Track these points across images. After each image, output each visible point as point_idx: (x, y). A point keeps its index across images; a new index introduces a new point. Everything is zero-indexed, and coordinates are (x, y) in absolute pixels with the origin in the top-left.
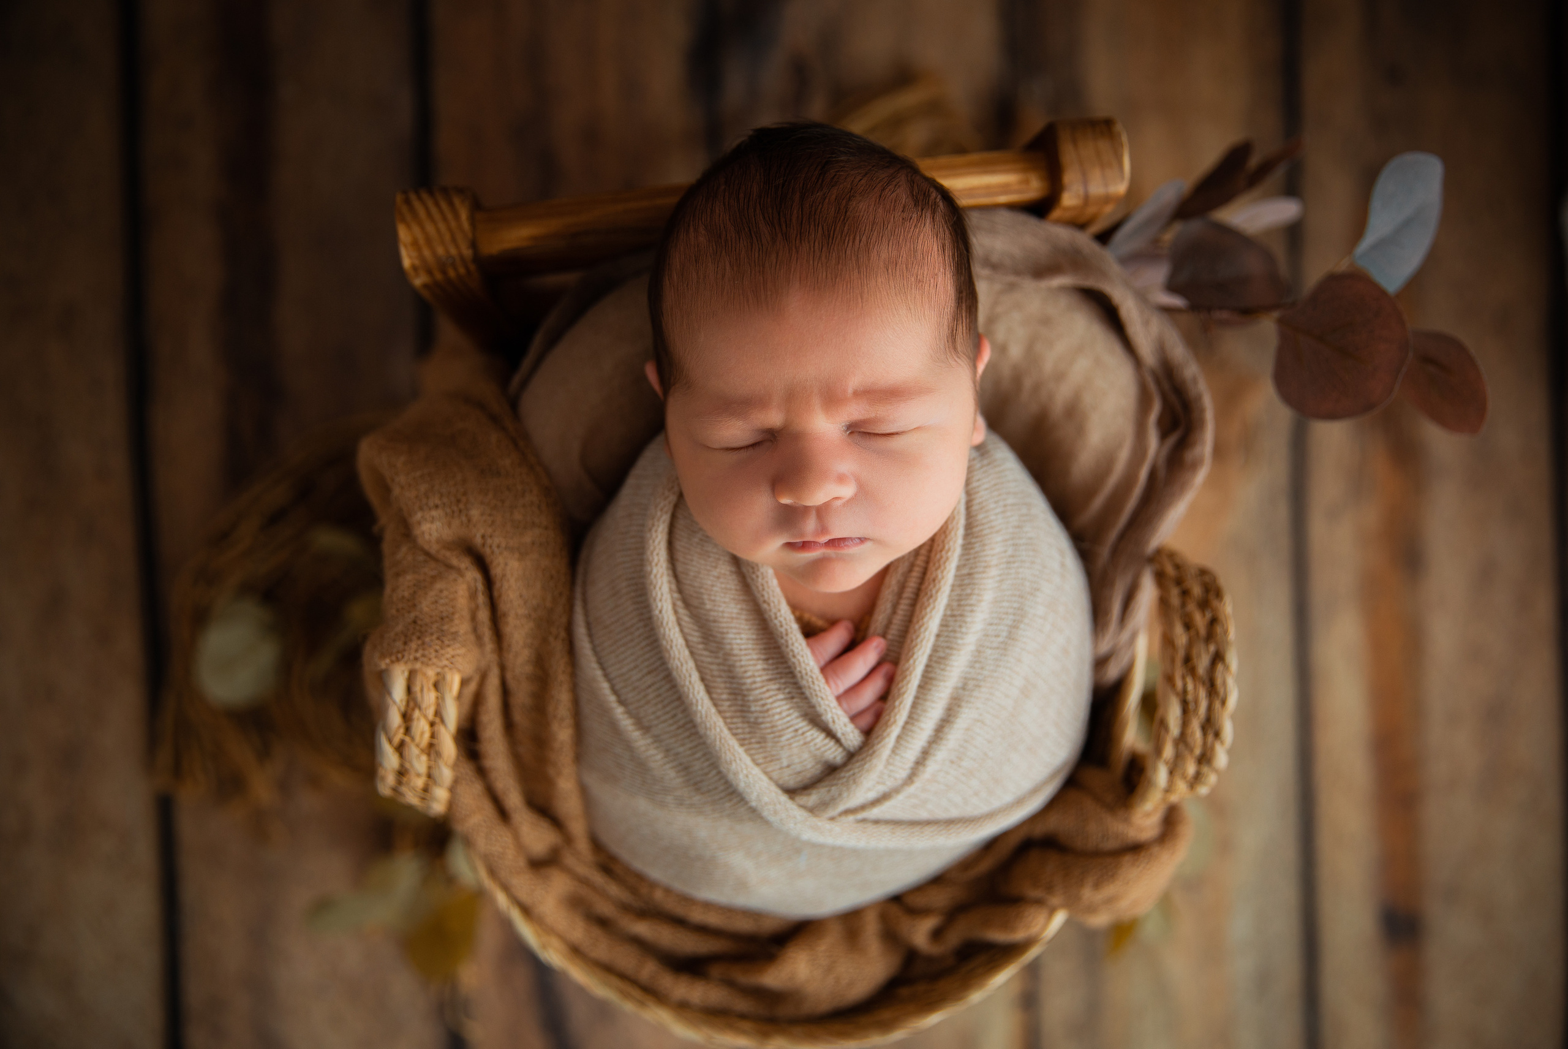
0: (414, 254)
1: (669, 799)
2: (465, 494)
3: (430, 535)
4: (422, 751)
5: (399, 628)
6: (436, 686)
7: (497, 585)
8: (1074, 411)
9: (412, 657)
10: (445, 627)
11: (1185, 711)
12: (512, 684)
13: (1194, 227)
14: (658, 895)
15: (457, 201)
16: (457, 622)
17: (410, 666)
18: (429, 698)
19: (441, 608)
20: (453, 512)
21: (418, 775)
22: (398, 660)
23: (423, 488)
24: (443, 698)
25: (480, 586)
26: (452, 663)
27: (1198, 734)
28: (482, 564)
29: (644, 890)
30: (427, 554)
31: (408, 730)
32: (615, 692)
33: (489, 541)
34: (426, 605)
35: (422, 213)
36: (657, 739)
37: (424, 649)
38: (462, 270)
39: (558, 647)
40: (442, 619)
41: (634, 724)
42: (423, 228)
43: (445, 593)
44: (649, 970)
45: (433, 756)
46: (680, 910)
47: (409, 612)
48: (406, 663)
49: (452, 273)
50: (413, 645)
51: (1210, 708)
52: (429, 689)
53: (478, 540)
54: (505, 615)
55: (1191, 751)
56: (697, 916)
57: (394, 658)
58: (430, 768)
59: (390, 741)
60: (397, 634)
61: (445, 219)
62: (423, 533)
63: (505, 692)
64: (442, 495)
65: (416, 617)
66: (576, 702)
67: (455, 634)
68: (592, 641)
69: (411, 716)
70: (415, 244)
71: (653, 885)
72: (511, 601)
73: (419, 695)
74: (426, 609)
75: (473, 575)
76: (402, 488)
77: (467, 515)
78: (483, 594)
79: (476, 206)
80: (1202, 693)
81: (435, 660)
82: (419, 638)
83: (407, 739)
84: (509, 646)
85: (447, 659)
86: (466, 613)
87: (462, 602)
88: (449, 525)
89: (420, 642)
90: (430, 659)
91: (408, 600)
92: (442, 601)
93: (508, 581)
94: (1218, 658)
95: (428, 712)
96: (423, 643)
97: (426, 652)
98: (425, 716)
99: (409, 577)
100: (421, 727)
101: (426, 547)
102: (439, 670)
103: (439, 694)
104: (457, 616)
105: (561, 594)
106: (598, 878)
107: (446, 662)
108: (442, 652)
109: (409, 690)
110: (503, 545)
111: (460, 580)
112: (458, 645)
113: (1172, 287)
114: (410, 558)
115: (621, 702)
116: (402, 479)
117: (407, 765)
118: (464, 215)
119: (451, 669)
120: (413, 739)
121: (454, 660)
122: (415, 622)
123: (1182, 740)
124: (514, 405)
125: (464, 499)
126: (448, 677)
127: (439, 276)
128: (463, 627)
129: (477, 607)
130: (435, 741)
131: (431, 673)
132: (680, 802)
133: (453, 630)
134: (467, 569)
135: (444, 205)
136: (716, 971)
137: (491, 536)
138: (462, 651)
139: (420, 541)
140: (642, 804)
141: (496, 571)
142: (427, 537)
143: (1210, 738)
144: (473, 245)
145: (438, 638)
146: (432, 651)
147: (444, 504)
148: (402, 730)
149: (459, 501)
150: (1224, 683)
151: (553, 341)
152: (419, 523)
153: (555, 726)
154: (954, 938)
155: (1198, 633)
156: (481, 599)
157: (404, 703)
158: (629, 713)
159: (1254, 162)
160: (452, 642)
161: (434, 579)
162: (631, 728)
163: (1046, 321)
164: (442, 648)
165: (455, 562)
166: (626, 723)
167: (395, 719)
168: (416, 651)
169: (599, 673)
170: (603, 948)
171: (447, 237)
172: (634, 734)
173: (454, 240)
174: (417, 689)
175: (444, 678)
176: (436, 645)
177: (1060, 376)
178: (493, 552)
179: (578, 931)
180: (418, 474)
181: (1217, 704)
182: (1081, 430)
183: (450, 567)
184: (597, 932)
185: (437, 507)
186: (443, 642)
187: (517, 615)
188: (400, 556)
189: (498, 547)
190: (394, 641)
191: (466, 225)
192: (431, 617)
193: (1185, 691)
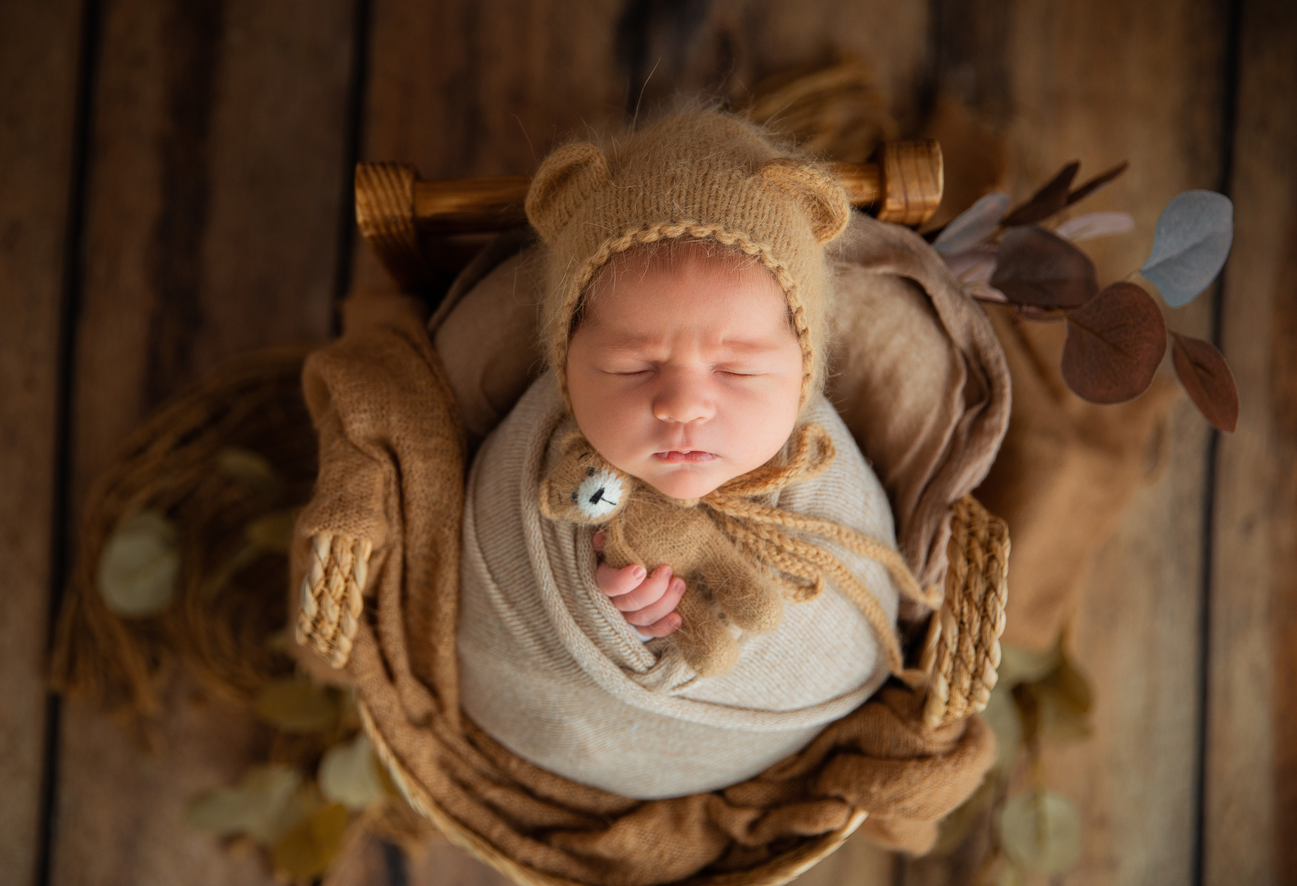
0: (367, 212)
1: (528, 663)
2: (388, 403)
3: (359, 432)
4: (336, 602)
5: (327, 503)
6: (353, 550)
7: (405, 479)
8: (891, 379)
9: (336, 525)
10: (364, 504)
11: (961, 630)
12: (411, 561)
13: (1021, 233)
14: (514, 765)
15: (403, 174)
16: (373, 501)
17: (335, 532)
18: (346, 559)
19: (362, 490)
20: (378, 416)
21: (331, 623)
22: (325, 528)
23: (356, 395)
24: (357, 560)
25: (393, 477)
26: (367, 532)
27: (972, 651)
28: (395, 460)
29: (501, 761)
30: (355, 447)
31: (327, 583)
32: (490, 571)
33: (402, 442)
34: (351, 486)
35: (375, 181)
36: (520, 613)
37: (346, 520)
38: (402, 228)
39: (450, 534)
40: (362, 498)
41: (503, 599)
42: (375, 193)
43: (366, 479)
44: (498, 830)
45: (344, 607)
46: (529, 781)
47: (336, 491)
48: (332, 530)
49: (394, 229)
50: (338, 516)
51: (981, 630)
52: (347, 552)
53: (394, 440)
54: (409, 503)
55: (966, 667)
56: (545, 787)
57: (321, 527)
58: (340, 617)
59: (313, 591)
60: (324, 508)
61: (393, 187)
62: (354, 431)
63: (405, 567)
64: (370, 403)
65: (341, 495)
66: (460, 581)
67: (371, 511)
68: (476, 531)
69: (331, 571)
70: (368, 205)
71: (510, 754)
72: (415, 493)
73: (339, 555)
74: (350, 490)
75: (388, 467)
76: (340, 394)
77: (387, 420)
78: (395, 484)
79: (417, 178)
80: (976, 616)
81: (354, 529)
82: (342, 511)
83: (326, 591)
84: (412, 529)
85: (363, 529)
86: (380, 495)
87: (379, 486)
88: (374, 425)
89: (342, 514)
90: (350, 528)
91: (337, 481)
92: (365, 484)
93: (413, 476)
94: (991, 588)
95: (344, 569)
96: (345, 515)
97: (347, 522)
98: (342, 574)
99: (340, 464)
100: (338, 581)
101: (355, 442)
102: (356, 537)
103: (355, 556)
104: (374, 497)
105: (455, 494)
106: (463, 747)
107: (362, 531)
108: (360, 522)
109: (332, 551)
110: (412, 447)
111: (379, 470)
112: (372, 519)
113: (995, 283)
114: (342, 449)
115: (495, 580)
116: (340, 387)
117: (323, 613)
118: (407, 185)
119: (365, 537)
120: (330, 591)
121: (369, 530)
122: (340, 500)
123: (958, 656)
124: (432, 337)
125: (386, 407)
126: (363, 543)
127: (383, 231)
128: (377, 506)
129: (389, 494)
130: (347, 595)
131: (350, 539)
132: (536, 666)
133: (370, 507)
134: (385, 461)
135: (393, 176)
136: (557, 839)
137: (404, 439)
138: (375, 524)
139: (351, 437)
140: (506, 668)
141: (405, 466)
142: (356, 434)
143: (982, 656)
144: (413, 209)
145: (357, 512)
146: (352, 521)
147: (371, 409)
148: (323, 583)
149: (382, 408)
150: (994, 609)
151: (468, 288)
152: (351, 423)
153: (441, 600)
154: (766, 833)
155: (977, 566)
156: (393, 488)
157: (327, 561)
158: (499, 589)
159: (1078, 182)
160: (367, 516)
161: (359, 467)
162: (500, 601)
163: (870, 302)
164: (360, 520)
165: (376, 455)
166: (497, 597)
167: (318, 573)
168: (340, 521)
169: (479, 555)
170: (463, 806)
171: (393, 202)
172: (502, 607)
173: (398, 204)
174: (338, 550)
175: (359, 544)
176: (356, 517)
177: (881, 349)
178: (403, 452)
179: (443, 787)
180: (353, 384)
181: (988, 627)
182: (896, 395)
183: (372, 459)
184: (458, 792)
185: (365, 411)
186: (361, 515)
187: (419, 506)
188: (334, 447)
189: (408, 447)
190: (322, 513)
191: (408, 193)
192: (353, 495)
193: (962, 614)
